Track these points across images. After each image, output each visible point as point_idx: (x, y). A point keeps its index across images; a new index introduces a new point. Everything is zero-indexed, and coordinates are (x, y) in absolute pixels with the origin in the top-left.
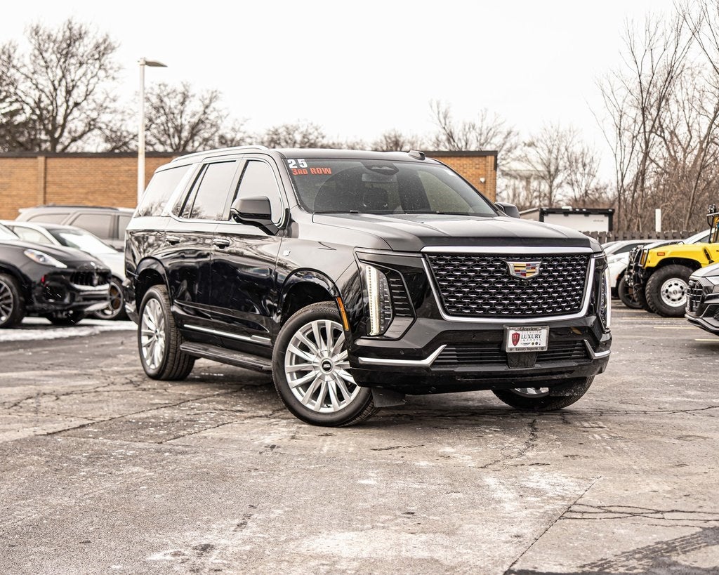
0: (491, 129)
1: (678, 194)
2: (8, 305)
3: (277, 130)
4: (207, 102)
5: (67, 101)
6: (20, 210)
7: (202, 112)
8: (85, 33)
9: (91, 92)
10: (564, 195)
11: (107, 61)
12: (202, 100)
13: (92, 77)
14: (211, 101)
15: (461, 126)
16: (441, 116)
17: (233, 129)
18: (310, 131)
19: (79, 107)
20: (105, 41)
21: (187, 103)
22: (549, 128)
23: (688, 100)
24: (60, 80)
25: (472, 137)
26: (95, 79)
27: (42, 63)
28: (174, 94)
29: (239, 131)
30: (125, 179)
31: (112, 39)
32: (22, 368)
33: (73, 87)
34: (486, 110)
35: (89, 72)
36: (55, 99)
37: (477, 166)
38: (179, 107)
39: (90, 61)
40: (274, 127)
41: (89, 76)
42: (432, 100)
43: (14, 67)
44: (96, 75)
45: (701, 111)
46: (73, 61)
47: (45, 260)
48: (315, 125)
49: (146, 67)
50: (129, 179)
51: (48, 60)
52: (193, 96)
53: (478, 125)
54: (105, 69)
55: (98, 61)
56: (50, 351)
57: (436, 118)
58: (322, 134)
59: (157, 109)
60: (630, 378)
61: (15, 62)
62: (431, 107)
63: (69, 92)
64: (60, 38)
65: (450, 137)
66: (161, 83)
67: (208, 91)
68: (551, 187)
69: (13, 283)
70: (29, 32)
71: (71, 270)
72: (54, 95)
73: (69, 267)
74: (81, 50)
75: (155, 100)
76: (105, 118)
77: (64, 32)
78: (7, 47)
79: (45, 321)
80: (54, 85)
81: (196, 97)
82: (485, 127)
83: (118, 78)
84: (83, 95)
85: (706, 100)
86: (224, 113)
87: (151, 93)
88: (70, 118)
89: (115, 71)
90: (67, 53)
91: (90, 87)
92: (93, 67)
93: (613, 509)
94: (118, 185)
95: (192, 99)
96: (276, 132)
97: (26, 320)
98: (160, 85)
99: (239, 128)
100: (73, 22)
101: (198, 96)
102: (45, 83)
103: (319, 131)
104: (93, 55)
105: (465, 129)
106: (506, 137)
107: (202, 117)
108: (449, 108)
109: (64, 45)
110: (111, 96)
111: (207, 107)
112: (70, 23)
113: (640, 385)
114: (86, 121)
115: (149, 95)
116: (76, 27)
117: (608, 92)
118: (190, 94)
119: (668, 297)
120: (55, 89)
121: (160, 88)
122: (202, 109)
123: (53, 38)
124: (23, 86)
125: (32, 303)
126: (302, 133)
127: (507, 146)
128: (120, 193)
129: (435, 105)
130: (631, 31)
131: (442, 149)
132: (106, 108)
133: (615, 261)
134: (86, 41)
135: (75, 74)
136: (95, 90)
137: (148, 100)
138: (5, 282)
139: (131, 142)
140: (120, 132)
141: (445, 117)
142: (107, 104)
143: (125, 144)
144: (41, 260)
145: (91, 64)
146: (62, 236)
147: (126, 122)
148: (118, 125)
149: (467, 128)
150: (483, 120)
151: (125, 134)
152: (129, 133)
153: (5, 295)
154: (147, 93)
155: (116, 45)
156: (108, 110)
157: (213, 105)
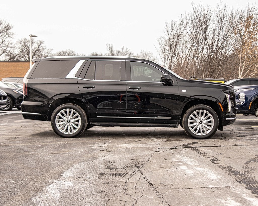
0: (125, 53)
1: (180, 72)
2: (9, 104)
4: (39, 44)
6: (2, 79)
7: (38, 47)
8: (2, 23)
9: (4, 41)
11: (9, 32)
13: (4, 37)
14: (40, 44)
15: (116, 52)
17: (47, 53)
18: (71, 53)
20: (8, 26)
22: (143, 53)
23: (182, 44)
26: (5, 37)
28: (29, 42)
29: (49, 53)
30: (21, 68)
31: (10, 25)
34: (124, 47)
35: (3, 35)
39: (3, 32)
40: (59, 52)
41: (3, 36)
42: (107, 44)
44: (5, 36)
45: (186, 47)
47: (19, 92)
48: (72, 51)
49: (32, 37)
50: (22, 69)
52: (35, 42)
53: (121, 51)
54: (8, 34)
55: (6, 32)
57: (108, 49)
58: (74, 54)
59: (24, 46)
62: (107, 46)
65: (113, 54)
66: (24, 38)
67: (39, 41)
69: (10, 98)
75: (23, 44)
76: (8, 49)
79: (17, 109)
82: (123, 52)
83: (12, 37)
84: (1, 42)
85: (187, 44)
86: (44, 48)
87: (22, 42)
89: (11, 35)
91: (4, 40)
94: (18, 70)
95: (34, 43)
97: (13, 109)
99: (49, 52)
103: (73, 53)
104: (4, 30)
105: (117, 53)
107: (38, 49)
108: (112, 46)
110: (10, 42)
111: (39, 46)
114: (2, 50)
115: (21, 42)
117: (161, 43)
118: (34, 42)
121: (24, 40)
122: (38, 46)
125: (15, 104)
126: (68, 54)
129: (108, 46)
130: (167, 26)
134: (2, 25)
136: (5, 41)
137: (21, 44)
138: (8, 98)
139: (16, 57)
140: (13, 54)
141: (111, 49)
142: (9, 45)
143: (14, 57)
144: (18, 92)
145: (4, 33)
146: (19, 86)
147: (15, 50)
148: (12, 52)
149: (118, 52)
150: (122, 50)
151: (14, 54)
152: (16, 54)
153: (8, 102)
154: (20, 42)
155: (12, 27)
156: (10, 47)
157: (41, 45)
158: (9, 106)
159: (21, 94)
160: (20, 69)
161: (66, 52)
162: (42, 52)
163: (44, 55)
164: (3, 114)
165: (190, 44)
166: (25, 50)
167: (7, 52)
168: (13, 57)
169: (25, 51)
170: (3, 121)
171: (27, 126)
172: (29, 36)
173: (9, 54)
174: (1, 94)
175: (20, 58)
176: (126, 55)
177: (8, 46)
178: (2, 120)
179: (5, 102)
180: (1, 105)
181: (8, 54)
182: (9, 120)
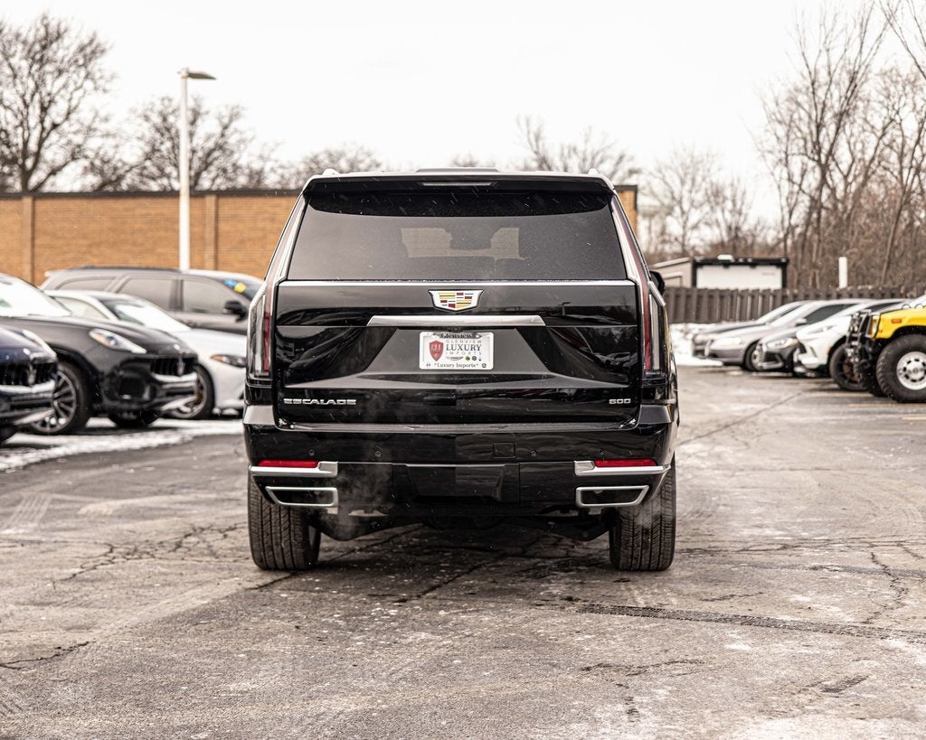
0: (598, 153)
1: (868, 237)
2: (69, 404)
3: (316, 157)
4: (226, 121)
5: (42, 121)
6: (47, 275)
7: (219, 135)
8: (66, 31)
9: (74, 109)
11: (97, 67)
12: (220, 118)
13: (76, 90)
14: (231, 121)
15: (557, 150)
16: (532, 137)
17: (261, 157)
18: (360, 157)
19: (58, 130)
20: (91, 42)
21: (198, 122)
22: (681, 151)
24: (33, 96)
25: (573, 162)
26: (80, 93)
27: (8, 71)
29: (269, 158)
30: (142, 226)
31: (101, 39)
32: (140, 492)
33: (51, 102)
34: (590, 128)
35: (71, 82)
36: (26, 119)
38: (188, 127)
39: (72, 69)
40: (313, 154)
41: (71, 87)
44: (81, 87)
46: (48, 68)
47: (117, 343)
48: (366, 149)
49: (189, 81)
51: (16, 68)
52: (207, 113)
53: (581, 147)
54: (92, 79)
55: (83, 68)
56: (158, 467)
57: (525, 140)
59: (160, 131)
62: (519, 124)
63: (44, 109)
64: (31, 39)
65: (543, 162)
66: (163, 96)
67: (227, 106)
68: (684, 227)
69: (76, 375)
71: (152, 356)
72: (25, 113)
73: (148, 352)
74: (60, 54)
75: (157, 120)
76: (93, 144)
77: (38, 30)
80: (24, 102)
81: (211, 114)
82: (589, 150)
83: (111, 90)
84: (63, 112)
86: (248, 135)
87: (151, 110)
88: (46, 143)
89: (107, 81)
90: (41, 59)
91: (74, 103)
92: (76, 76)
95: (206, 117)
96: (315, 160)
97: (92, 422)
98: (163, 99)
99: (269, 155)
100: (50, 17)
101: (214, 113)
102: (12, 98)
103: (369, 156)
104: (76, 61)
105: (563, 154)
106: (618, 163)
107: (220, 141)
108: (542, 126)
109: (37, 47)
110: (103, 114)
111: (226, 127)
112: (45, 17)
114: (68, 148)
115: (149, 113)
116: (53, 24)
118: (202, 111)
119: (907, 377)
120: (27, 106)
121: (163, 104)
122: (218, 130)
123: (23, 38)
128: (134, 244)
129: (523, 122)
130: (801, 26)
132: (96, 130)
133: (825, 329)
134: (66, 41)
135: (53, 85)
136: (81, 106)
137: (147, 118)
138: (65, 373)
139: (129, 175)
140: (114, 162)
141: (538, 138)
142: (96, 125)
143: (120, 178)
144: (112, 343)
145: (74, 72)
146: (120, 308)
147: (121, 149)
148: (111, 153)
149: (566, 152)
150: (586, 141)
151: (119, 165)
152: (124, 164)
153: (65, 390)
154: (146, 110)
155: (107, 47)
156: (98, 133)
157: (234, 125)
158: (67, 413)
159: (129, 352)
160: (141, 230)
161: (341, 155)
162: (236, 156)
163: (248, 167)
164: (33, 456)
165: (884, 112)
166: (163, 148)
167: (86, 157)
168: (114, 178)
169: (165, 153)
170: (19, 508)
171: (141, 548)
172: (179, 73)
173: (97, 163)
174: (26, 352)
175: (144, 183)
176: (602, 161)
177: (90, 129)
178: (18, 502)
179: (46, 395)
180: (27, 411)
181: (92, 164)
182: (54, 501)
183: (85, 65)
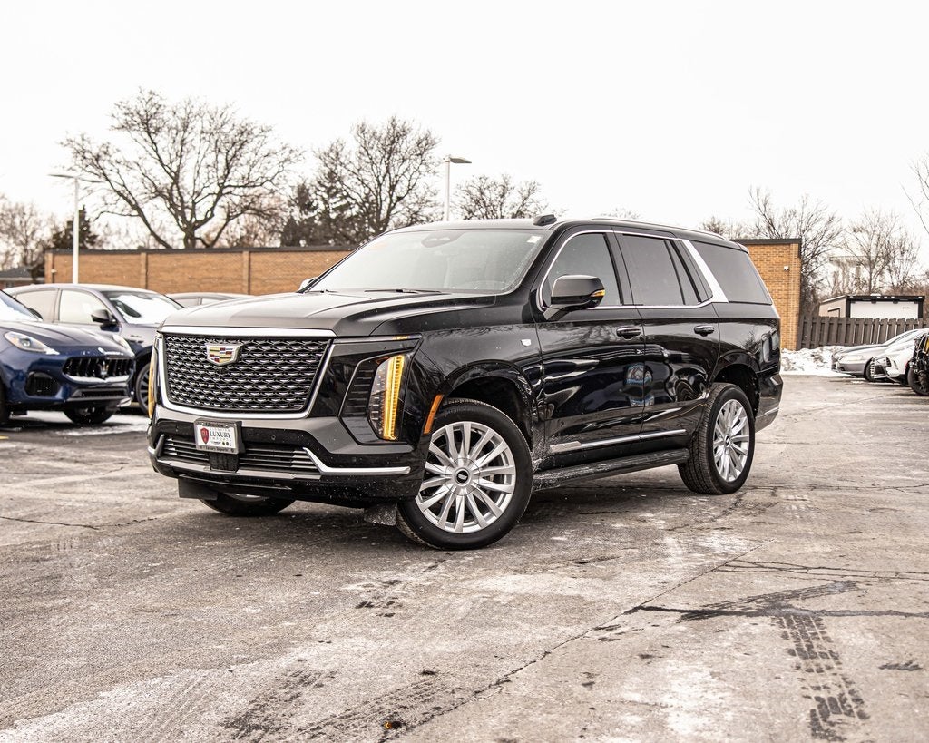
0: (812, 215)
4: (525, 194)
5: (391, 196)
7: (521, 204)
8: (408, 130)
9: (413, 186)
10: (886, 283)
11: (428, 156)
12: (521, 192)
13: (414, 172)
14: (529, 193)
15: (781, 214)
16: (761, 203)
19: (402, 201)
20: (426, 137)
21: (506, 195)
22: (871, 214)
24: (384, 177)
25: (793, 224)
26: (417, 174)
27: (368, 159)
28: (495, 186)
31: (432, 134)
33: (397, 182)
34: (807, 196)
35: (412, 167)
36: (380, 194)
37: (781, 254)
38: (499, 199)
39: (413, 157)
41: (412, 170)
42: (751, 187)
43: (341, 164)
46: (396, 157)
49: (451, 163)
51: (373, 157)
52: (513, 188)
53: (799, 211)
54: (426, 164)
55: (420, 157)
57: (755, 206)
59: (477, 202)
60: (864, 459)
61: (342, 160)
62: (751, 194)
63: (392, 188)
64: (385, 135)
65: (771, 224)
66: (482, 176)
67: (526, 183)
68: (871, 273)
70: (355, 131)
72: (379, 190)
74: (404, 147)
75: (475, 193)
76: (426, 211)
77: (389, 130)
78: (335, 145)
80: (378, 181)
81: (516, 189)
82: (806, 214)
84: (405, 189)
87: (472, 186)
88: (393, 212)
89: (436, 166)
90: (391, 150)
91: (413, 182)
92: (415, 163)
93: (765, 565)
95: (511, 191)
98: (481, 178)
100: (397, 119)
101: (518, 188)
102: (370, 179)
104: (415, 151)
105: (785, 216)
107: (522, 209)
108: (769, 195)
109: (388, 142)
110: (432, 190)
111: (526, 199)
112: (394, 120)
113: (869, 464)
114: (408, 215)
115: (470, 188)
116: (399, 124)
118: (509, 186)
120: (380, 185)
121: (481, 181)
122: (521, 201)
123: (378, 135)
124: (350, 182)
127: (829, 232)
129: (754, 194)
131: (763, 236)
132: (427, 201)
134: (409, 137)
135: (397, 169)
136: (417, 185)
137: (469, 193)
141: (765, 204)
142: (428, 197)
145: (414, 159)
150: (804, 206)
154: (467, 187)
155: (436, 141)
156: (429, 204)
157: (531, 197)
167: (420, 221)
174: (101, 350)
177: (423, 201)
183: (421, 154)
